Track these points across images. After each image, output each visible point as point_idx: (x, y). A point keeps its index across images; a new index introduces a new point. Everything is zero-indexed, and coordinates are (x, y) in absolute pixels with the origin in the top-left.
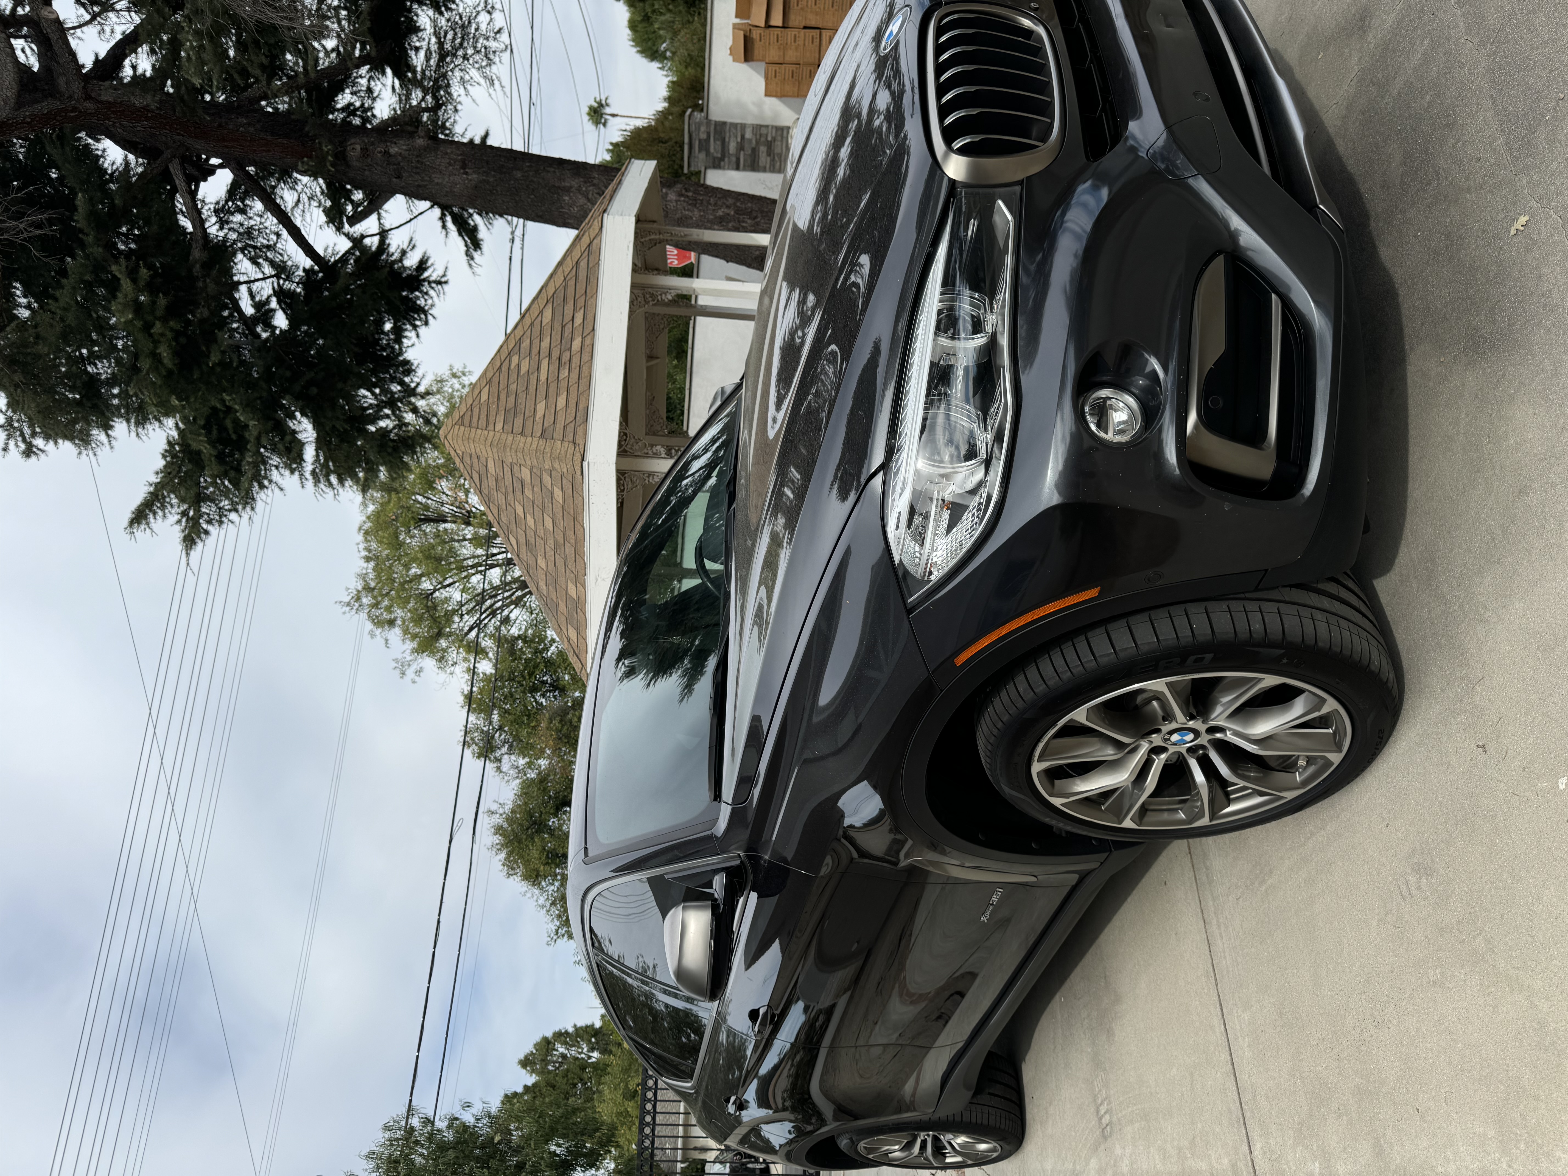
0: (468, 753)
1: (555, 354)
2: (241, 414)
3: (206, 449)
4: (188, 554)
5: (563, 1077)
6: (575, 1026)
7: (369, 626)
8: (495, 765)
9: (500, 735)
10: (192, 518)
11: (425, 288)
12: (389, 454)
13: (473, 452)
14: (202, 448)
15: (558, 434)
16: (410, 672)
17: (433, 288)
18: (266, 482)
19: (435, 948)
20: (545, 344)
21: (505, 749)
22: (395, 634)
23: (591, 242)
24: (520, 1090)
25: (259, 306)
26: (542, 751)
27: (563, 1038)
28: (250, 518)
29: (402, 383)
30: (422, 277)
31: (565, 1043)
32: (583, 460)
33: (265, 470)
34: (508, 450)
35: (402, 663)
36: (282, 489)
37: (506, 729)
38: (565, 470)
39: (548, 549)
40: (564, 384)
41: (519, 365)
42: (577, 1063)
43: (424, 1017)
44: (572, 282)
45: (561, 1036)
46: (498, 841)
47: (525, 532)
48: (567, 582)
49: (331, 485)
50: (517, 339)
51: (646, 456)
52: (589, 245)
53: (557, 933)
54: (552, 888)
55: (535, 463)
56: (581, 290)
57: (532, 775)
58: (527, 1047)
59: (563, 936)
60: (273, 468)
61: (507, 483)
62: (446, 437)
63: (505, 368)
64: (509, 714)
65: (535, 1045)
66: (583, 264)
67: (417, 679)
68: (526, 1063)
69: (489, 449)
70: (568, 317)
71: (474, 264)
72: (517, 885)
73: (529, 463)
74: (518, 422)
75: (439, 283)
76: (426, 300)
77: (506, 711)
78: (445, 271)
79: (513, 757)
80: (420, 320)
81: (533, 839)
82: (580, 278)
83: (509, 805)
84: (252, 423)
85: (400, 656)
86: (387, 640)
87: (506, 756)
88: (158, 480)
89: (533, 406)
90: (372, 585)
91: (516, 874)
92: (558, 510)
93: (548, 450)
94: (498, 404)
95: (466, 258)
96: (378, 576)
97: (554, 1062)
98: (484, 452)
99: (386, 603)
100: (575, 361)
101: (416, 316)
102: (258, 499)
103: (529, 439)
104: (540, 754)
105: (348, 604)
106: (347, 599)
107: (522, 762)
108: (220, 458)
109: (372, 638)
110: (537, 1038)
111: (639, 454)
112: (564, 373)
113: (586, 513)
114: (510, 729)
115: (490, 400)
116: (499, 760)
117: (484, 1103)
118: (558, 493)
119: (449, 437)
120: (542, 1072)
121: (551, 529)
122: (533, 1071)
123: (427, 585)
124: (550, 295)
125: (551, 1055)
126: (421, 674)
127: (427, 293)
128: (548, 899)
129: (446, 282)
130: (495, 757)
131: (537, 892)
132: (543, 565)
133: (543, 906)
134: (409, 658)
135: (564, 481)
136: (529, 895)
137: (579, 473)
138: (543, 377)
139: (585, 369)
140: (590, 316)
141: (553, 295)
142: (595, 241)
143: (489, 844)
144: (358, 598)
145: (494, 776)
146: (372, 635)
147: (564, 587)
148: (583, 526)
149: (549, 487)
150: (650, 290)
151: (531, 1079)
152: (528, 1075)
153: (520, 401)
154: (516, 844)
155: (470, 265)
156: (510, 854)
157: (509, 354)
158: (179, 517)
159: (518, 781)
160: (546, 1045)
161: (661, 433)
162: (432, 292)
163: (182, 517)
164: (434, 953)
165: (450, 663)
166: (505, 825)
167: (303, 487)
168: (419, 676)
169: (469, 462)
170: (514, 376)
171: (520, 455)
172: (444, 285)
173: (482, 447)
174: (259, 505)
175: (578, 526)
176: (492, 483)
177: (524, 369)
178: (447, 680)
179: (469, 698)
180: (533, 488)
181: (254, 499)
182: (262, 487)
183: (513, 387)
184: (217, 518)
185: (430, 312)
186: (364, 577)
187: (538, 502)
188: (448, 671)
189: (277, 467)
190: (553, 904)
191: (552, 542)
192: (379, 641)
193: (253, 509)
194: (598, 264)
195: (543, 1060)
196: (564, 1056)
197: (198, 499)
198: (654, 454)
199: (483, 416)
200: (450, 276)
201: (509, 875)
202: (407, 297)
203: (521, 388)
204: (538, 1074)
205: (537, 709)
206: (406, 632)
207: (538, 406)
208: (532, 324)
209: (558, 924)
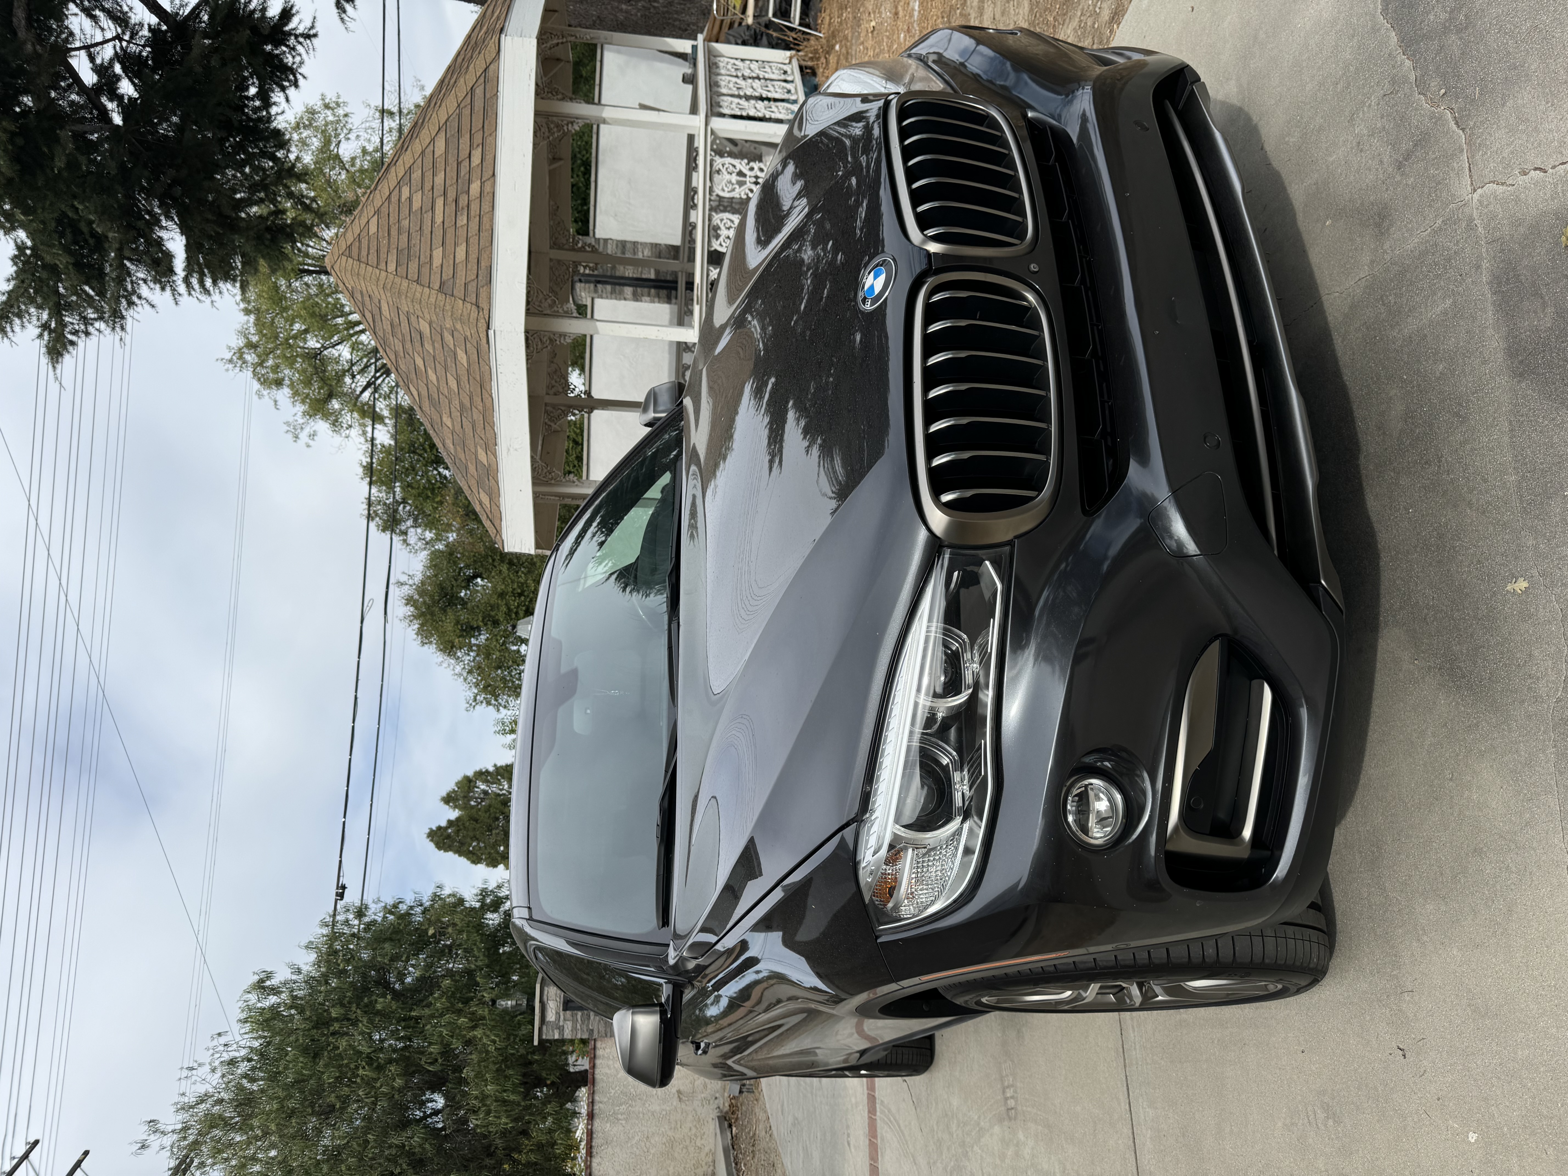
0: (372, 525)
1: (451, 195)
2: (98, 226)
3: (62, 261)
4: (54, 367)
5: (486, 812)
6: (495, 765)
7: (256, 385)
8: (401, 538)
9: (404, 507)
10: (54, 331)
11: (292, 41)
12: (267, 247)
13: (365, 292)
14: (58, 263)
15: (459, 291)
16: (304, 436)
17: (300, 43)
18: (135, 298)
19: (354, 722)
20: (439, 179)
21: (410, 523)
22: (284, 394)
23: (487, 67)
24: (444, 824)
25: (101, 70)
26: (449, 525)
27: (484, 777)
28: (121, 339)
29: (274, 158)
30: (287, 28)
31: (486, 781)
32: (488, 328)
33: (132, 282)
34: (403, 297)
35: (294, 426)
36: (153, 306)
37: (410, 502)
38: (468, 334)
39: (453, 409)
40: (462, 233)
41: (410, 199)
42: (499, 799)
43: (348, 786)
44: (467, 112)
45: (482, 775)
46: (410, 613)
47: (427, 385)
48: (476, 447)
49: (207, 292)
50: (407, 167)
51: (556, 315)
52: (485, 70)
53: (475, 700)
54: (468, 658)
55: (434, 318)
56: (477, 124)
57: (440, 546)
58: (449, 785)
59: (482, 702)
60: (141, 282)
61: (404, 331)
62: (332, 267)
63: (394, 198)
64: (413, 488)
65: (457, 784)
66: (479, 91)
67: (311, 443)
68: (448, 799)
69: (382, 292)
70: (464, 154)
71: (346, 18)
72: (431, 654)
73: (427, 316)
74: (413, 266)
75: (308, 37)
76: (294, 57)
77: (409, 485)
78: (313, 22)
79: (419, 530)
80: (289, 81)
81: (445, 611)
82: (476, 109)
83: (418, 578)
84: (111, 235)
85: (291, 419)
86: (276, 401)
87: (412, 530)
88: (11, 287)
89: (429, 252)
90: (255, 339)
91: (431, 643)
92: (463, 372)
93: (448, 307)
94: (389, 239)
95: (337, 11)
96: (260, 332)
97: (476, 798)
98: (376, 293)
99: (270, 362)
100: (474, 207)
101: (283, 76)
102: (128, 317)
103: (427, 290)
104: (448, 528)
105: (231, 361)
106: (228, 356)
107: (429, 535)
108: (79, 266)
109: (260, 398)
110: (459, 777)
111: (548, 312)
112: (462, 220)
113: (494, 383)
114: (414, 502)
115: (380, 234)
116: (405, 533)
117: (415, 893)
118: (462, 356)
119: (336, 267)
120: (465, 807)
121: (456, 390)
122: (455, 807)
123: (313, 343)
124: (442, 122)
125: (473, 792)
126: (315, 438)
127: (294, 49)
128: (464, 668)
129: (315, 35)
130: (400, 530)
131: (452, 661)
132: (449, 424)
133: (460, 675)
134: (301, 421)
135: (468, 345)
136: (445, 665)
137: (484, 341)
138: (439, 219)
139: (485, 219)
140: (489, 157)
141: (446, 122)
142: (492, 66)
143: (401, 615)
144: (240, 353)
145: (401, 549)
146: (260, 396)
147: (473, 450)
148: (491, 396)
149: (452, 347)
150: (555, 119)
151: (454, 814)
152: (451, 810)
153: (413, 242)
154: (428, 617)
155: (342, 19)
156: (422, 625)
157: (399, 183)
158: (39, 330)
159: (426, 553)
160: (468, 783)
161: (566, 247)
162: (299, 48)
163: (44, 330)
164: (353, 727)
165: (345, 426)
166: (416, 597)
167: (177, 304)
168: (313, 439)
169: (360, 299)
170: (405, 211)
171: (417, 306)
172: (313, 39)
173: (374, 287)
174: (129, 322)
175: (485, 395)
176: (388, 328)
177: (416, 205)
178: (343, 443)
179: (369, 470)
180: (433, 343)
181: (123, 317)
182: (131, 304)
183: (405, 223)
184: (83, 327)
185: (299, 71)
186: (244, 334)
187: (440, 357)
188: (343, 435)
189: (145, 281)
190: (470, 672)
191: (457, 402)
192: (267, 401)
193: (123, 328)
194: (496, 95)
195: (465, 797)
196: (485, 793)
197: (58, 308)
198: (566, 312)
199: (373, 251)
200: (319, 28)
201: (423, 644)
202: (270, 54)
203: (414, 228)
204: (460, 809)
205: (442, 483)
206: (296, 393)
207: (434, 253)
208: (423, 152)
209: (476, 691)
